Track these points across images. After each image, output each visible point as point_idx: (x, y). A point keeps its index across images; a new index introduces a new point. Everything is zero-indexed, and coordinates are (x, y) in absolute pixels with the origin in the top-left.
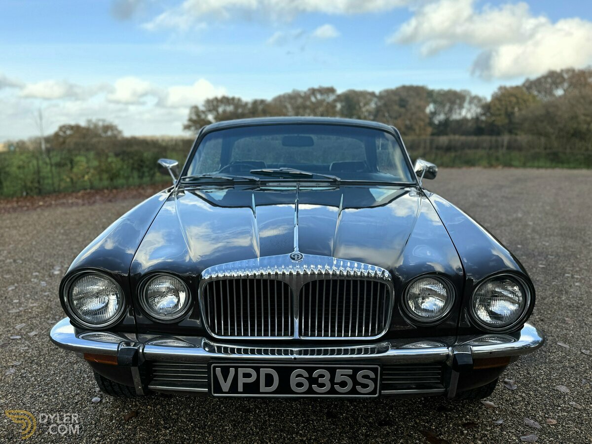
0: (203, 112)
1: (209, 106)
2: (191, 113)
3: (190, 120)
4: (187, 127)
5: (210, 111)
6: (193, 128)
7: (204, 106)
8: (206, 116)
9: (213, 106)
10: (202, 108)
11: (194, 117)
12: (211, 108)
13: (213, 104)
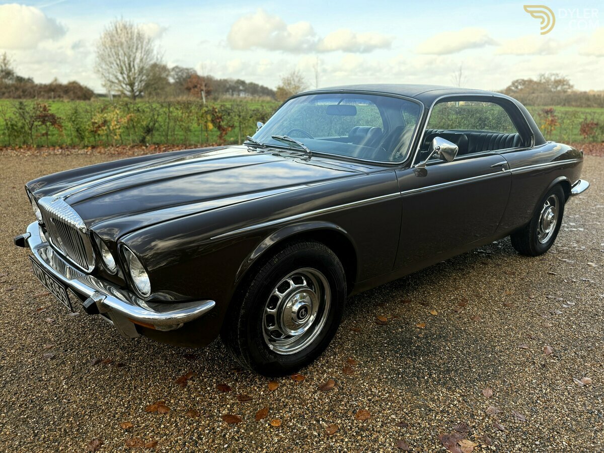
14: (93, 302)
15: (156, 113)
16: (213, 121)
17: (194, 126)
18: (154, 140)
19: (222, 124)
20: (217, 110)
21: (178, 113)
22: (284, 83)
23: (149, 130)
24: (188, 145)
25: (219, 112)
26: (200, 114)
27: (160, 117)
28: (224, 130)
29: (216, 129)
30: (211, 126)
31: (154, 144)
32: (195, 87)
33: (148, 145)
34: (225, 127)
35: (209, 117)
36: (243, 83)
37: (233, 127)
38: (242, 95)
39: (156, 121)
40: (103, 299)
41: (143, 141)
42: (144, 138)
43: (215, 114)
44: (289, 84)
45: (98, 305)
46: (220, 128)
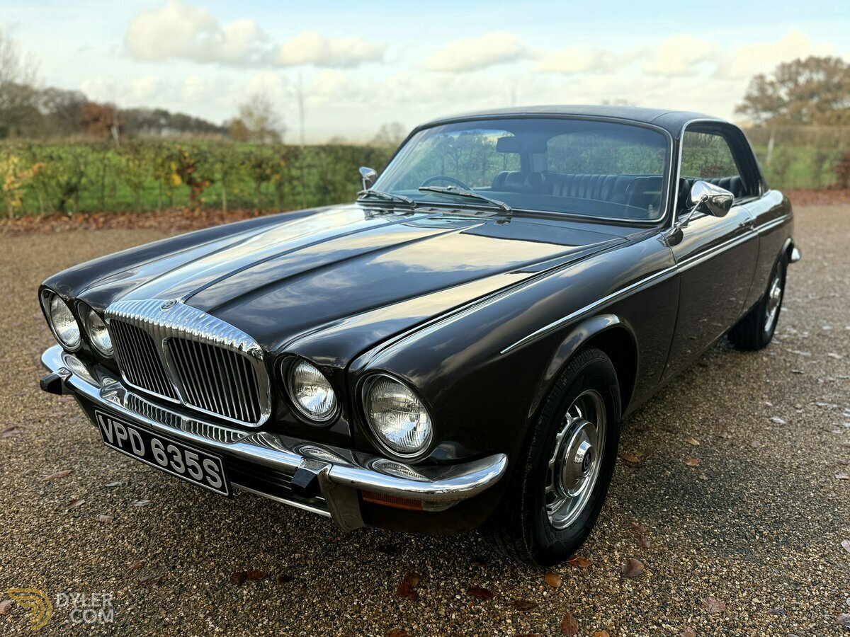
0: (772, 84)
1: (783, 74)
2: (751, 87)
3: (748, 98)
4: (741, 110)
5: (783, 82)
6: (749, 111)
7: (776, 75)
8: (775, 90)
9: (790, 73)
10: (770, 78)
11: (755, 93)
12: (787, 77)
13: (789, 72)
14: (312, 477)
15: (82, 160)
16: (180, 172)
17: (149, 181)
18: (81, 204)
19: (196, 175)
20: (186, 154)
21: (120, 161)
22: (243, 113)
23: (71, 190)
24: (140, 211)
25: (190, 156)
26: (159, 160)
27: (89, 167)
28: (198, 185)
29: (185, 185)
30: (177, 180)
31: (83, 212)
32: (96, 120)
33: (70, 214)
34: (199, 180)
35: (174, 166)
36: (165, 114)
37: (212, 181)
38: (165, 133)
39: (82, 174)
40: (329, 469)
41: (62, 208)
42: (63, 202)
43: (182, 159)
44: (250, 114)
45: (320, 480)
46: (190, 182)
